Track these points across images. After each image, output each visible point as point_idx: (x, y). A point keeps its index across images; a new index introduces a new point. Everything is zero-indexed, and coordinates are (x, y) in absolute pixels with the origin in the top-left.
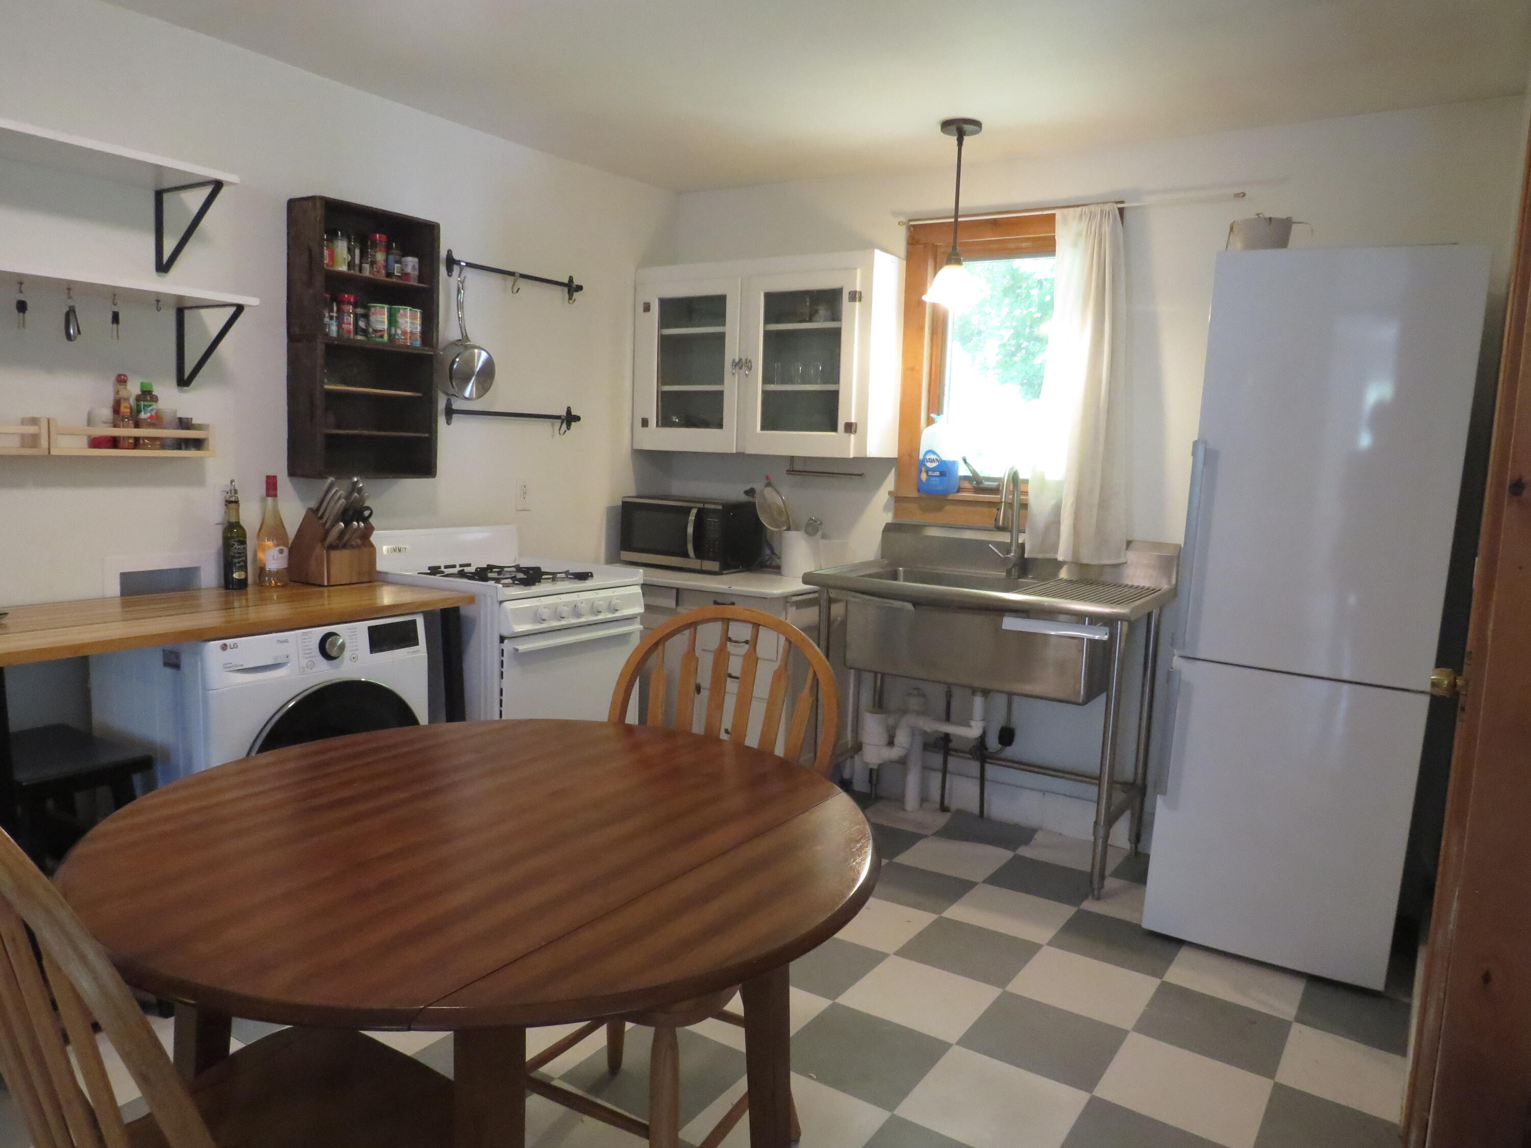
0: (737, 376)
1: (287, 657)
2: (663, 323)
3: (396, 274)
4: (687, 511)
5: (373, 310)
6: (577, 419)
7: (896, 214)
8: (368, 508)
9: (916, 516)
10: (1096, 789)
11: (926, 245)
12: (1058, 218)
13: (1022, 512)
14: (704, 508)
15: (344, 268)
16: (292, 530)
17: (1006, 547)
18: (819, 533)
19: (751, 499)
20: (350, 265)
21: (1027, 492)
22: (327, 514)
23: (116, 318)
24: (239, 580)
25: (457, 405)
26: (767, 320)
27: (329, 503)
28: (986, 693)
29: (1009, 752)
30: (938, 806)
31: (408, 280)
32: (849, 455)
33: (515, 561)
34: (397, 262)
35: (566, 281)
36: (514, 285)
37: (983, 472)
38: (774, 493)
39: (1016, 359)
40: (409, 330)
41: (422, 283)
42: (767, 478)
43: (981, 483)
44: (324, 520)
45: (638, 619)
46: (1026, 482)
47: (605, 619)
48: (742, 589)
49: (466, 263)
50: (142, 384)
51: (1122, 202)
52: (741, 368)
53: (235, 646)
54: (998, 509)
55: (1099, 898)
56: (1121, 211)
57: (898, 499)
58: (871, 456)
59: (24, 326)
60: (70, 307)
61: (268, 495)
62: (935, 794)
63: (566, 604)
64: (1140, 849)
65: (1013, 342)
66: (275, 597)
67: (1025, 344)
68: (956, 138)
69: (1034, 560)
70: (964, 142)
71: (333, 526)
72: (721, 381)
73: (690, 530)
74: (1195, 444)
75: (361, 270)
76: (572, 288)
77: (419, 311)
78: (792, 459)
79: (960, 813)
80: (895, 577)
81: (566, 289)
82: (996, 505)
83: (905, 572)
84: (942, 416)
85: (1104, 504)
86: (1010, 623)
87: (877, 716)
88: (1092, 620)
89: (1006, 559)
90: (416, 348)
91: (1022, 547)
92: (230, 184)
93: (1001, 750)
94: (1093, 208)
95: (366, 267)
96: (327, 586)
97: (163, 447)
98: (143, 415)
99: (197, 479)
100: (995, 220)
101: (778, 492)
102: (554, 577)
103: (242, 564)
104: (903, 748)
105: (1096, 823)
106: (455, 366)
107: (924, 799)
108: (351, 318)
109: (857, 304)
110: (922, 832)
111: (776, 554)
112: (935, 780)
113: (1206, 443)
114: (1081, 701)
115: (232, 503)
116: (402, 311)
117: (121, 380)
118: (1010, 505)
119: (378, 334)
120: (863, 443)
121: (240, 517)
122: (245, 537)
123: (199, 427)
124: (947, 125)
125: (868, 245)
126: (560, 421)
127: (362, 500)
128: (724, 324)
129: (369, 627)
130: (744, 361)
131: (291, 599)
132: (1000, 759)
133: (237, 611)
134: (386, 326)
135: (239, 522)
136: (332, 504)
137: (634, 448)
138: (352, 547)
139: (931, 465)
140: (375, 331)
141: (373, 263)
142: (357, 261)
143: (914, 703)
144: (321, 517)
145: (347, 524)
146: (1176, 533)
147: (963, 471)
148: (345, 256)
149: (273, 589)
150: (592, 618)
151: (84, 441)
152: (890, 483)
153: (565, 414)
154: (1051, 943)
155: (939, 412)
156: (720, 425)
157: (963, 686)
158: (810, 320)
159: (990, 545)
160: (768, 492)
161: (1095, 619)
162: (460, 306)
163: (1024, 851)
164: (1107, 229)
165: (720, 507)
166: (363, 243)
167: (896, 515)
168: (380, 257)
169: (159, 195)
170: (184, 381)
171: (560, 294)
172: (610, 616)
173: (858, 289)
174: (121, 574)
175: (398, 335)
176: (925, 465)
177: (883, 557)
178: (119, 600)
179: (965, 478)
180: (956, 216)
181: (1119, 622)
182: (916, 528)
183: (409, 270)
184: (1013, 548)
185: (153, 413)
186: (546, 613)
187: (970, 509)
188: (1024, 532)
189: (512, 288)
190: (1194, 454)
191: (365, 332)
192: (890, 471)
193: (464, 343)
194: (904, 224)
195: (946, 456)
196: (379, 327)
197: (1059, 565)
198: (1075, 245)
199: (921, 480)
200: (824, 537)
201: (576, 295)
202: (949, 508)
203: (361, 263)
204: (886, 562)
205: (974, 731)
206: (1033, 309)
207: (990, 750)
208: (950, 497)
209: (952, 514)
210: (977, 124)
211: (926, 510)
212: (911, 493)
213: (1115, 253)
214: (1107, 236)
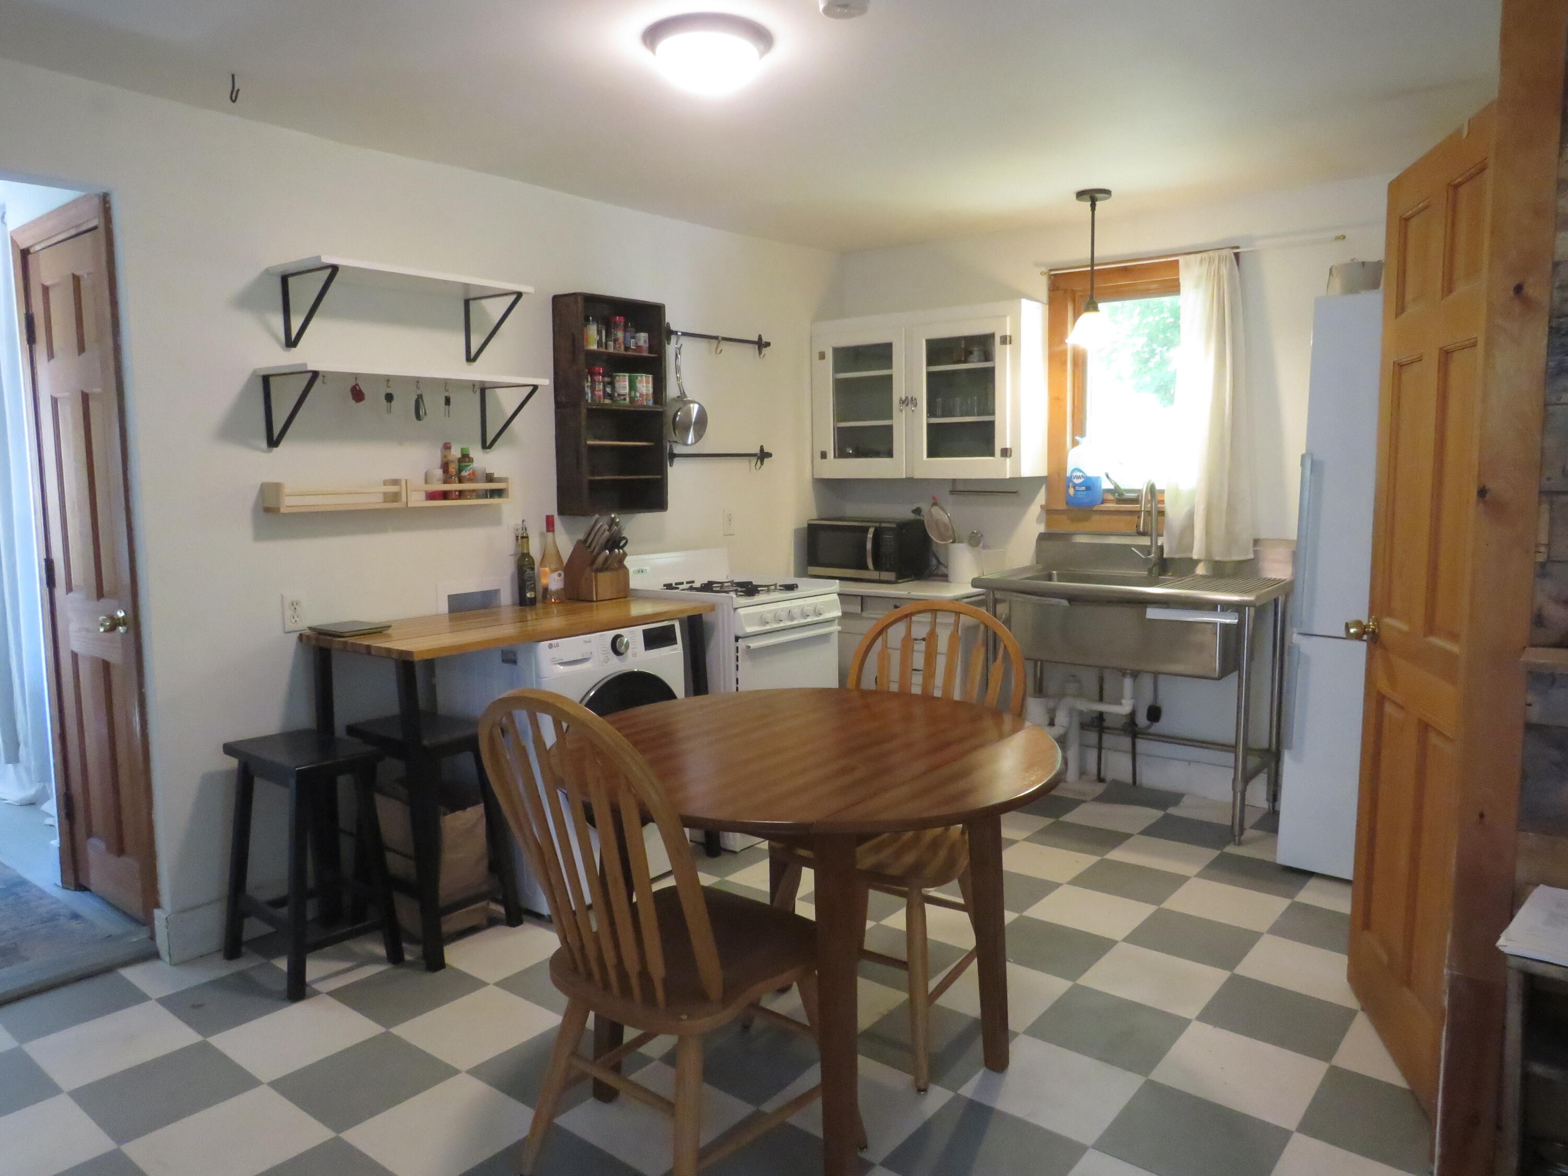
0: (904, 412)
1: (591, 653)
2: (837, 369)
3: (632, 347)
4: (865, 530)
5: (617, 378)
6: (769, 455)
7: (1037, 265)
8: (624, 538)
9: (1065, 526)
10: (1232, 756)
11: (1065, 291)
12: (1181, 263)
13: (1160, 518)
14: (880, 527)
15: (594, 347)
16: (565, 556)
17: (1146, 550)
18: (981, 545)
19: (918, 517)
20: (599, 343)
21: (1163, 501)
22: (594, 544)
23: (448, 401)
24: (531, 599)
25: (678, 449)
26: (930, 362)
27: (595, 535)
28: (1135, 675)
29: (1157, 727)
30: (1095, 777)
31: (640, 352)
32: (1006, 475)
33: (727, 578)
34: (633, 337)
35: (756, 339)
36: (717, 347)
37: (1124, 485)
38: (941, 512)
39: (1151, 365)
40: (645, 392)
41: (652, 353)
42: (934, 498)
43: (1123, 494)
44: (592, 548)
45: (837, 621)
46: (1162, 492)
47: (812, 621)
48: (920, 594)
49: (682, 333)
50: (462, 450)
51: (1238, 247)
52: (907, 405)
53: (558, 645)
54: (1139, 517)
55: (1240, 844)
56: (1237, 255)
57: (1049, 512)
58: (1025, 476)
59: (390, 412)
60: (418, 395)
61: (548, 531)
62: (1092, 767)
63: (782, 610)
65: (1146, 349)
66: (555, 611)
67: (1158, 350)
68: (1089, 203)
69: (1172, 560)
70: (1097, 208)
71: (599, 553)
72: (891, 417)
73: (869, 546)
74: (1303, 457)
75: (606, 348)
76: (761, 344)
77: (651, 376)
78: (954, 481)
79: (1115, 782)
80: (1050, 578)
81: (757, 346)
82: (1137, 513)
83: (1058, 574)
84: (1085, 438)
85: (1232, 509)
86: (1153, 613)
87: (1039, 700)
88: (1223, 607)
89: (1147, 561)
90: (649, 407)
91: (1161, 548)
92: (527, 293)
93: (1149, 727)
94: (1211, 253)
95: (611, 344)
96: (596, 601)
97: (478, 497)
98: (464, 474)
99: (496, 520)
100: (1126, 267)
101: (943, 509)
102: (768, 588)
103: (533, 585)
104: (1063, 727)
105: (1234, 780)
106: (677, 419)
107: (1082, 773)
108: (601, 386)
109: (1008, 347)
110: (1082, 798)
111: (941, 564)
112: (1092, 755)
113: (1312, 455)
114: (1217, 675)
115: (522, 538)
116: (639, 378)
117: (447, 447)
118: (1149, 513)
119: (622, 398)
120: (1017, 465)
121: (530, 549)
122: (534, 565)
123: (500, 480)
124: (1081, 195)
125: (1016, 295)
126: (756, 457)
127: (619, 532)
128: (890, 367)
129: (644, 631)
130: (910, 398)
131: (569, 613)
132: (1150, 734)
133: (529, 623)
134: (627, 391)
135: (529, 553)
136: (597, 537)
137: (815, 477)
138: (612, 570)
139: (1077, 481)
140: (619, 395)
141: (615, 341)
142: (604, 340)
143: (1072, 687)
144: (589, 546)
145: (611, 551)
146: (1291, 530)
147: (1106, 485)
148: (595, 337)
149: (553, 605)
150: (803, 621)
151: (422, 496)
152: (1041, 498)
153: (759, 452)
154: (1199, 875)
155: (1083, 435)
156: (890, 454)
157: (1113, 668)
158: (965, 361)
159: (1133, 549)
160: (935, 510)
161: (1227, 607)
162: (678, 370)
163: (1172, 811)
164: (1224, 271)
165: (894, 526)
166: (608, 325)
167: (1048, 525)
168: (620, 334)
169: (467, 303)
170: (486, 445)
171: (752, 350)
172: (816, 619)
173: (1008, 334)
174: (449, 596)
175: (637, 397)
176: (1072, 482)
177: (1037, 563)
178: (447, 617)
179: (1108, 491)
180: (1092, 265)
181: (1247, 608)
182: (1066, 537)
183: (641, 343)
184: (1154, 549)
185: (471, 471)
186: (769, 617)
187: (1115, 517)
188: (1162, 536)
189: (716, 349)
190: (1303, 464)
191: (611, 396)
192: (1042, 486)
193: (682, 399)
194: (1045, 274)
195: (1090, 473)
196: (622, 392)
197: (1196, 563)
198: (1197, 286)
199: (1070, 495)
200: (985, 547)
201: (765, 351)
202: (1095, 518)
203: (606, 341)
204: (1041, 567)
205: (1125, 708)
206: (1166, 315)
207: (1140, 726)
208: (1095, 508)
209: (1097, 522)
210: (1107, 192)
211: (1074, 520)
212: (1062, 506)
213: (1233, 292)
214: (1225, 277)
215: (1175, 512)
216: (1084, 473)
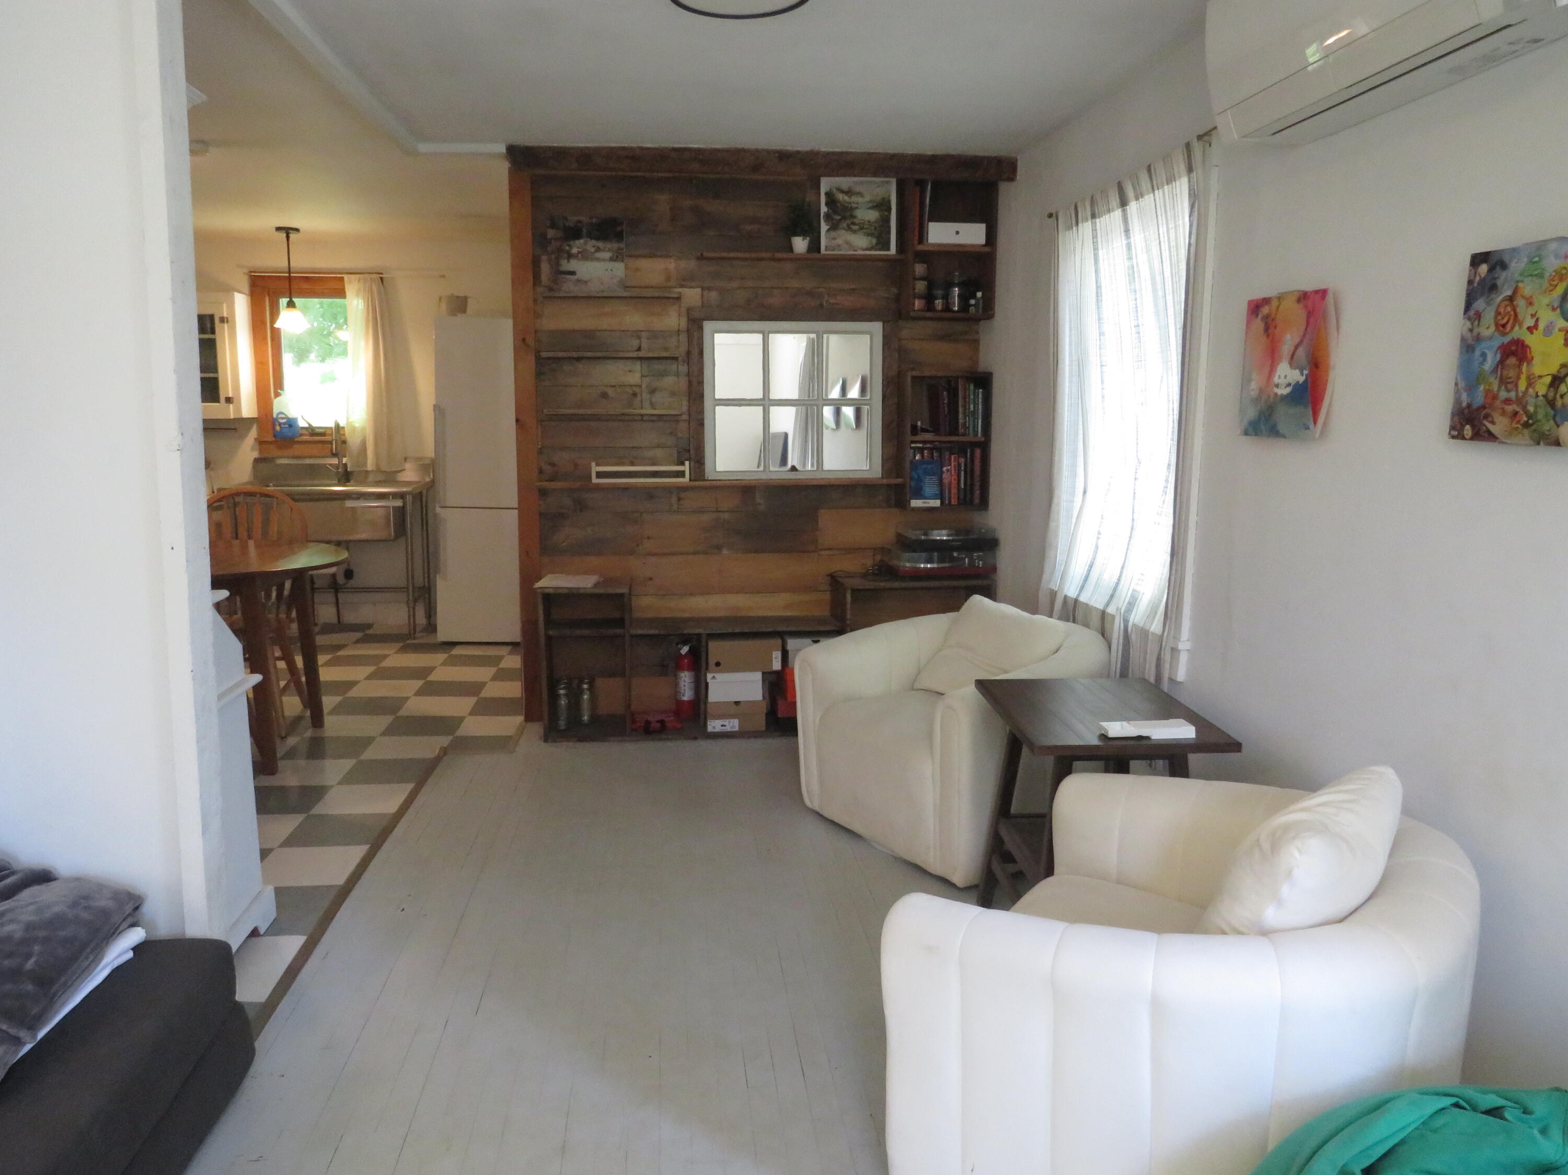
7: (240, 267)
9: (274, 452)
10: (405, 594)
11: (263, 288)
12: (345, 279)
13: (344, 446)
17: (336, 466)
21: (346, 434)
29: (352, 583)
32: (231, 417)
37: (316, 424)
43: (316, 430)
46: (343, 428)
51: (381, 274)
54: (329, 445)
55: (414, 638)
56: (381, 278)
57: (261, 442)
58: (245, 417)
64: (432, 622)
68: (285, 235)
69: (353, 470)
70: (290, 238)
74: (434, 406)
82: (328, 442)
84: (284, 391)
85: (391, 437)
86: (349, 504)
89: (336, 472)
91: (345, 465)
93: (347, 584)
94: (364, 275)
100: (307, 277)
109: (226, 325)
113: (439, 405)
114: (392, 538)
118: (337, 442)
120: (238, 409)
124: (280, 229)
125: (229, 290)
132: (347, 588)
139: (281, 421)
146: (429, 451)
147: (302, 424)
152: (253, 433)
154: (395, 653)
155: (282, 389)
159: (328, 466)
161: (394, 496)
163: (368, 632)
164: (375, 288)
167: (261, 451)
173: (225, 316)
176: (277, 421)
177: (256, 477)
179: (304, 428)
181: (406, 495)
182: (274, 460)
184: (341, 466)
187: (310, 446)
188: (346, 457)
190: (434, 411)
192: (252, 426)
194: (246, 274)
195: (291, 415)
197: (369, 471)
198: (357, 296)
199: (276, 431)
202: (297, 446)
204: (258, 479)
207: (340, 585)
208: (296, 439)
209: (297, 450)
210: (297, 230)
211: (280, 448)
212: (270, 438)
213: (381, 301)
214: (376, 291)
215: (354, 441)
216: (285, 415)
